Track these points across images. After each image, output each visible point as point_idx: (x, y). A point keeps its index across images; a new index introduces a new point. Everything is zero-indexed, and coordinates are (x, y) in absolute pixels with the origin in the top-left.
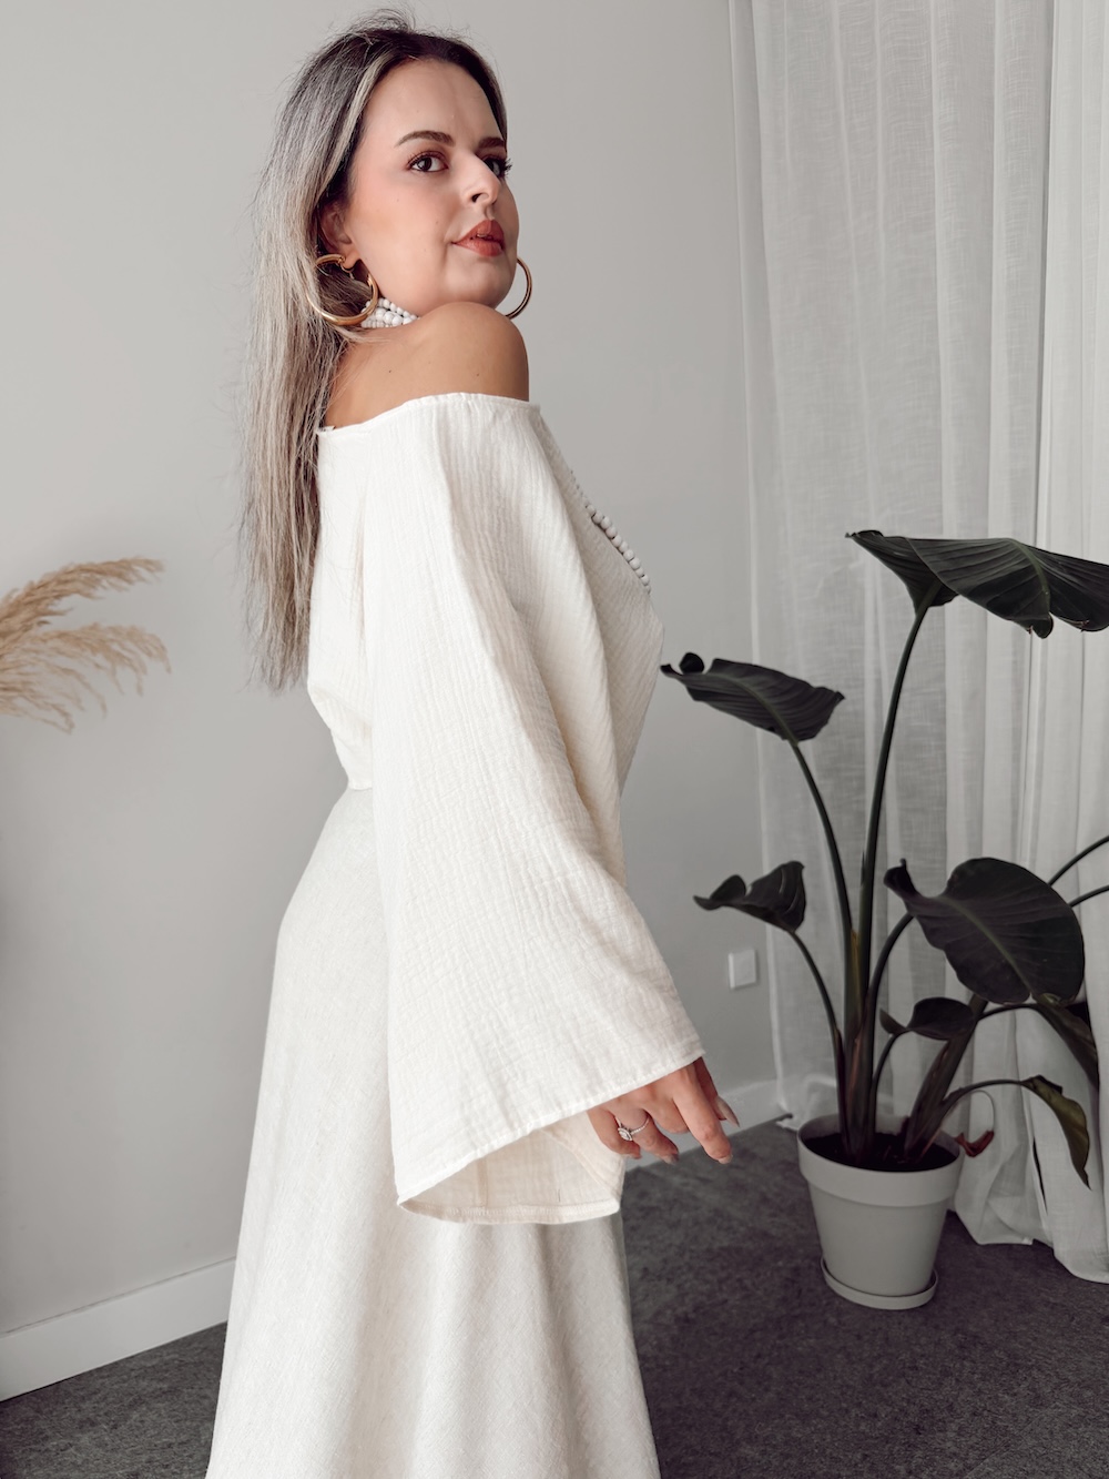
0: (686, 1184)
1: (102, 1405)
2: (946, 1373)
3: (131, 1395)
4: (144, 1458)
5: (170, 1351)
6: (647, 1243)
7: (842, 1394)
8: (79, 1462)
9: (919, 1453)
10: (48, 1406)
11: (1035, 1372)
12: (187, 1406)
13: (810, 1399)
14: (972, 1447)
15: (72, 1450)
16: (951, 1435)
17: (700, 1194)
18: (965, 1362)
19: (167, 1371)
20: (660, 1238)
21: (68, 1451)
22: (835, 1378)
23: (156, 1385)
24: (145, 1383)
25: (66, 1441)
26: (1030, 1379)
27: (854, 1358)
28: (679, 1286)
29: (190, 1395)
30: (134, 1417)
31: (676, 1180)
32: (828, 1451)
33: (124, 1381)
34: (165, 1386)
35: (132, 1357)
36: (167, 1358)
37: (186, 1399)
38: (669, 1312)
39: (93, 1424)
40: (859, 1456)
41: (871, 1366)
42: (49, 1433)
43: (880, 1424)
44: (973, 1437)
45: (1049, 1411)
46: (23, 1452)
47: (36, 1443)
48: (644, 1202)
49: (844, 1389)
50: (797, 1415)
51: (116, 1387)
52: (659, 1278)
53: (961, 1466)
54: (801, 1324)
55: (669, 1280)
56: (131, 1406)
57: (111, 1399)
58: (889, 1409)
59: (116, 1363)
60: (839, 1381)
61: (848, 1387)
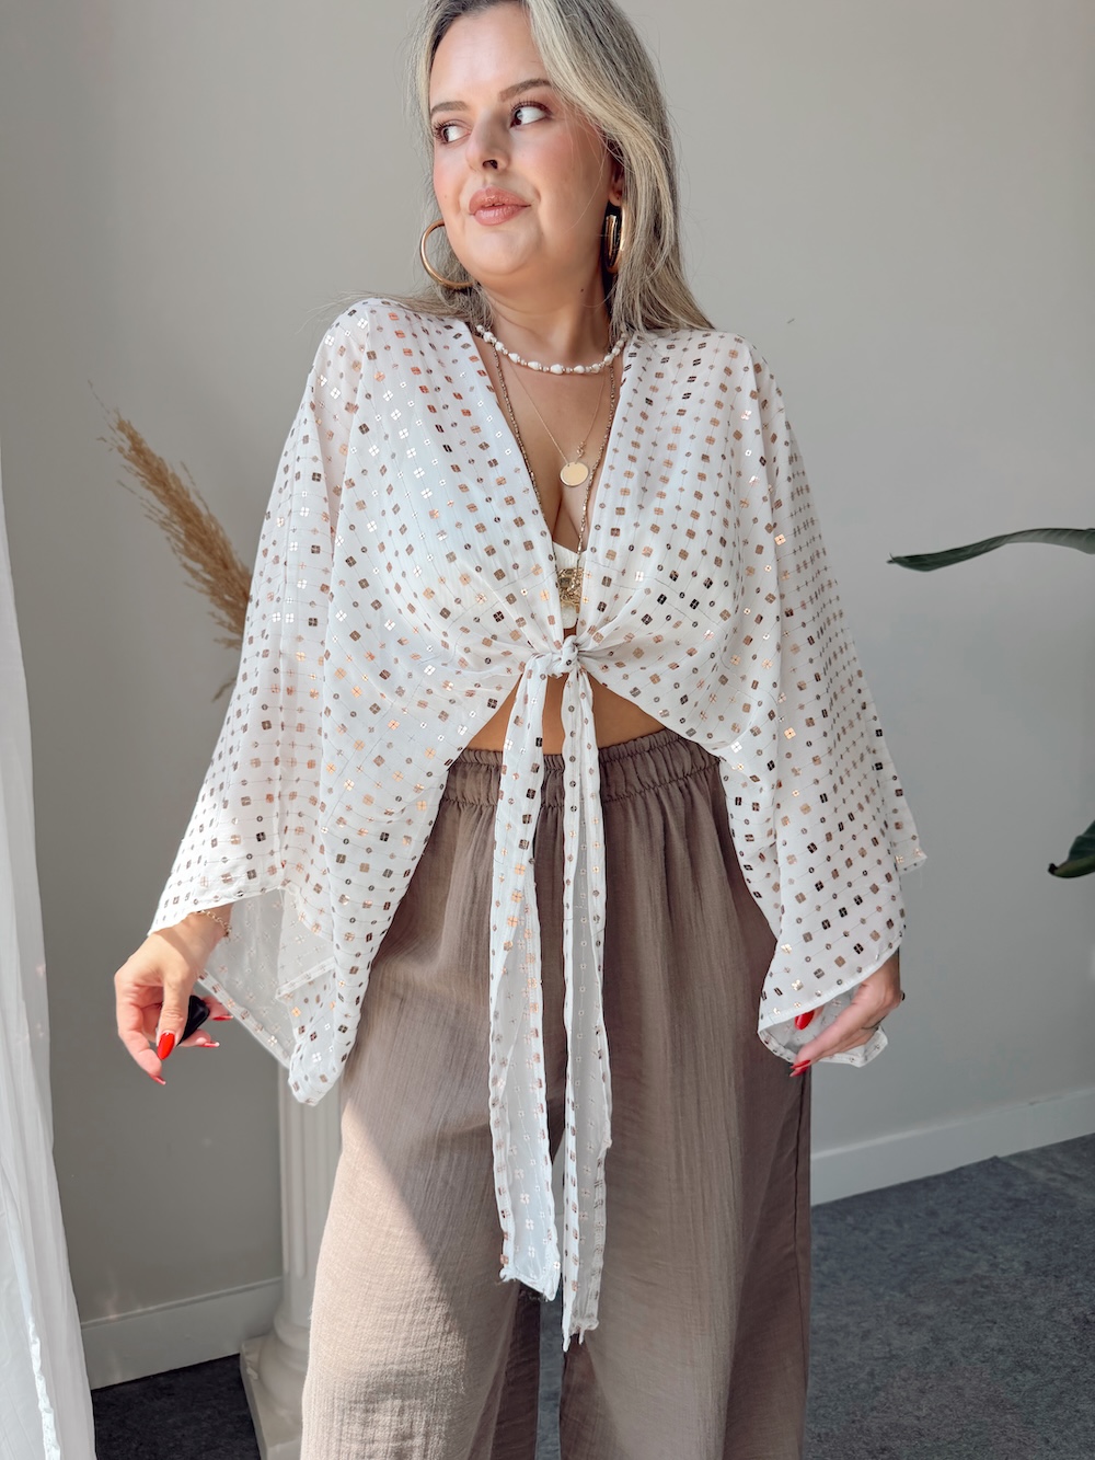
0: (1054, 1180)
6: (1024, 1236)
17: (1071, 1191)
20: (1037, 1232)
28: (1069, 1285)
31: (1040, 1174)
38: (1064, 1310)
48: (1010, 1193)
52: (1045, 1273)
55: (1056, 1277)
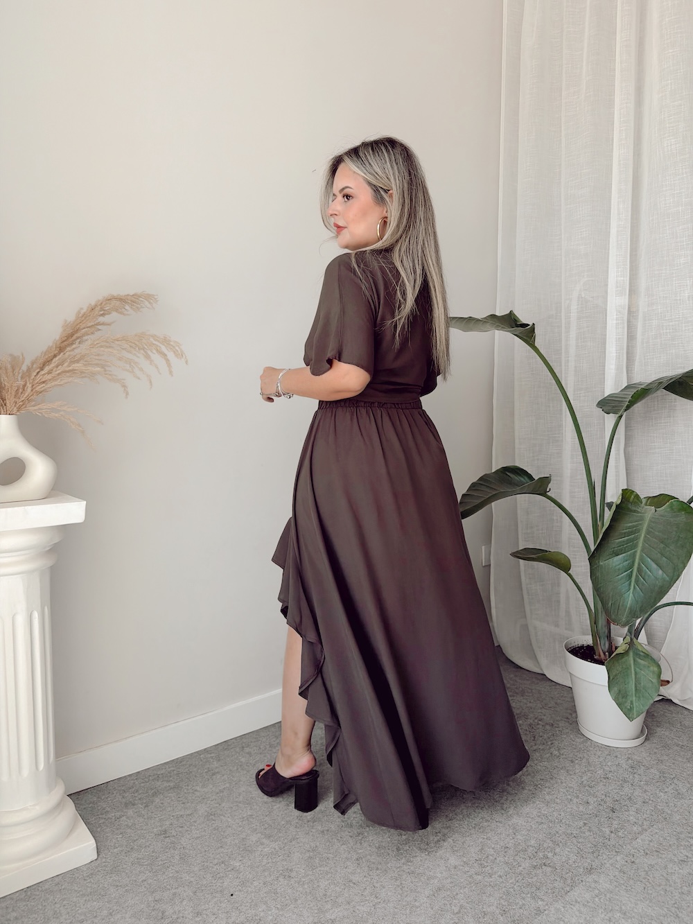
1: (136, 795)
2: (625, 781)
3: (152, 789)
4: (168, 823)
5: (171, 766)
7: (567, 791)
8: (130, 824)
9: (616, 822)
10: (104, 795)
11: (675, 781)
12: (186, 795)
13: (548, 794)
14: (645, 819)
15: (124, 818)
16: (631, 813)
18: (635, 775)
19: (171, 777)
21: (121, 819)
22: (562, 783)
23: (166, 784)
24: (159, 783)
25: (118, 814)
26: (673, 784)
27: (571, 773)
29: (188, 790)
30: (157, 801)
32: (563, 821)
33: (147, 782)
34: (172, 784)
35: (148, 769)
36: (170, 770)
37: (185, 791)
39: (134, 805)
40: (581, 823)
41: (582, 777)
42: (109, 809)
43: (591, 807)
44: (645, 815)
45: (686, 801)
46: (95, 819)
47: (102, 814)
49: (568, 789)
50: (543, 802)
51: (142, 785)
53: (640, 829)
54: (538, 754)
56: (155, 794)
57: (140, 792)
58: (595, 799)
59: (138, 772)
60: (564, 784)
61: (570, 787)
